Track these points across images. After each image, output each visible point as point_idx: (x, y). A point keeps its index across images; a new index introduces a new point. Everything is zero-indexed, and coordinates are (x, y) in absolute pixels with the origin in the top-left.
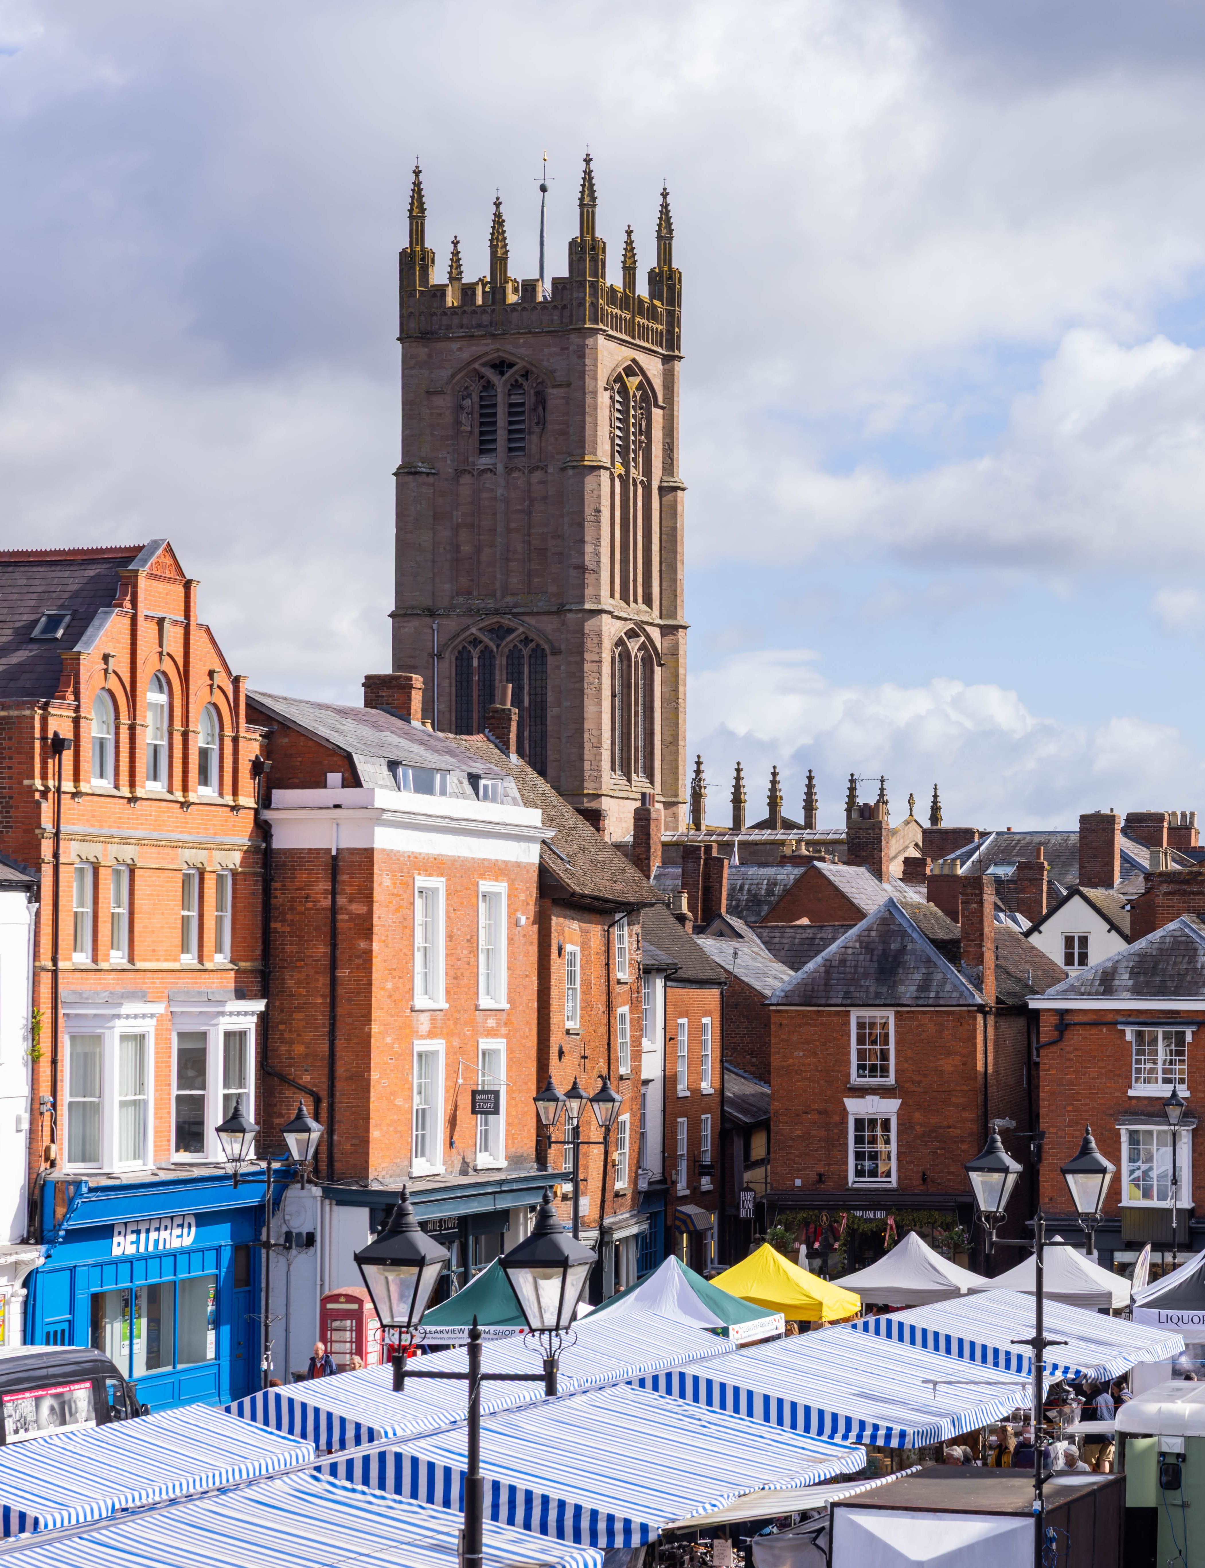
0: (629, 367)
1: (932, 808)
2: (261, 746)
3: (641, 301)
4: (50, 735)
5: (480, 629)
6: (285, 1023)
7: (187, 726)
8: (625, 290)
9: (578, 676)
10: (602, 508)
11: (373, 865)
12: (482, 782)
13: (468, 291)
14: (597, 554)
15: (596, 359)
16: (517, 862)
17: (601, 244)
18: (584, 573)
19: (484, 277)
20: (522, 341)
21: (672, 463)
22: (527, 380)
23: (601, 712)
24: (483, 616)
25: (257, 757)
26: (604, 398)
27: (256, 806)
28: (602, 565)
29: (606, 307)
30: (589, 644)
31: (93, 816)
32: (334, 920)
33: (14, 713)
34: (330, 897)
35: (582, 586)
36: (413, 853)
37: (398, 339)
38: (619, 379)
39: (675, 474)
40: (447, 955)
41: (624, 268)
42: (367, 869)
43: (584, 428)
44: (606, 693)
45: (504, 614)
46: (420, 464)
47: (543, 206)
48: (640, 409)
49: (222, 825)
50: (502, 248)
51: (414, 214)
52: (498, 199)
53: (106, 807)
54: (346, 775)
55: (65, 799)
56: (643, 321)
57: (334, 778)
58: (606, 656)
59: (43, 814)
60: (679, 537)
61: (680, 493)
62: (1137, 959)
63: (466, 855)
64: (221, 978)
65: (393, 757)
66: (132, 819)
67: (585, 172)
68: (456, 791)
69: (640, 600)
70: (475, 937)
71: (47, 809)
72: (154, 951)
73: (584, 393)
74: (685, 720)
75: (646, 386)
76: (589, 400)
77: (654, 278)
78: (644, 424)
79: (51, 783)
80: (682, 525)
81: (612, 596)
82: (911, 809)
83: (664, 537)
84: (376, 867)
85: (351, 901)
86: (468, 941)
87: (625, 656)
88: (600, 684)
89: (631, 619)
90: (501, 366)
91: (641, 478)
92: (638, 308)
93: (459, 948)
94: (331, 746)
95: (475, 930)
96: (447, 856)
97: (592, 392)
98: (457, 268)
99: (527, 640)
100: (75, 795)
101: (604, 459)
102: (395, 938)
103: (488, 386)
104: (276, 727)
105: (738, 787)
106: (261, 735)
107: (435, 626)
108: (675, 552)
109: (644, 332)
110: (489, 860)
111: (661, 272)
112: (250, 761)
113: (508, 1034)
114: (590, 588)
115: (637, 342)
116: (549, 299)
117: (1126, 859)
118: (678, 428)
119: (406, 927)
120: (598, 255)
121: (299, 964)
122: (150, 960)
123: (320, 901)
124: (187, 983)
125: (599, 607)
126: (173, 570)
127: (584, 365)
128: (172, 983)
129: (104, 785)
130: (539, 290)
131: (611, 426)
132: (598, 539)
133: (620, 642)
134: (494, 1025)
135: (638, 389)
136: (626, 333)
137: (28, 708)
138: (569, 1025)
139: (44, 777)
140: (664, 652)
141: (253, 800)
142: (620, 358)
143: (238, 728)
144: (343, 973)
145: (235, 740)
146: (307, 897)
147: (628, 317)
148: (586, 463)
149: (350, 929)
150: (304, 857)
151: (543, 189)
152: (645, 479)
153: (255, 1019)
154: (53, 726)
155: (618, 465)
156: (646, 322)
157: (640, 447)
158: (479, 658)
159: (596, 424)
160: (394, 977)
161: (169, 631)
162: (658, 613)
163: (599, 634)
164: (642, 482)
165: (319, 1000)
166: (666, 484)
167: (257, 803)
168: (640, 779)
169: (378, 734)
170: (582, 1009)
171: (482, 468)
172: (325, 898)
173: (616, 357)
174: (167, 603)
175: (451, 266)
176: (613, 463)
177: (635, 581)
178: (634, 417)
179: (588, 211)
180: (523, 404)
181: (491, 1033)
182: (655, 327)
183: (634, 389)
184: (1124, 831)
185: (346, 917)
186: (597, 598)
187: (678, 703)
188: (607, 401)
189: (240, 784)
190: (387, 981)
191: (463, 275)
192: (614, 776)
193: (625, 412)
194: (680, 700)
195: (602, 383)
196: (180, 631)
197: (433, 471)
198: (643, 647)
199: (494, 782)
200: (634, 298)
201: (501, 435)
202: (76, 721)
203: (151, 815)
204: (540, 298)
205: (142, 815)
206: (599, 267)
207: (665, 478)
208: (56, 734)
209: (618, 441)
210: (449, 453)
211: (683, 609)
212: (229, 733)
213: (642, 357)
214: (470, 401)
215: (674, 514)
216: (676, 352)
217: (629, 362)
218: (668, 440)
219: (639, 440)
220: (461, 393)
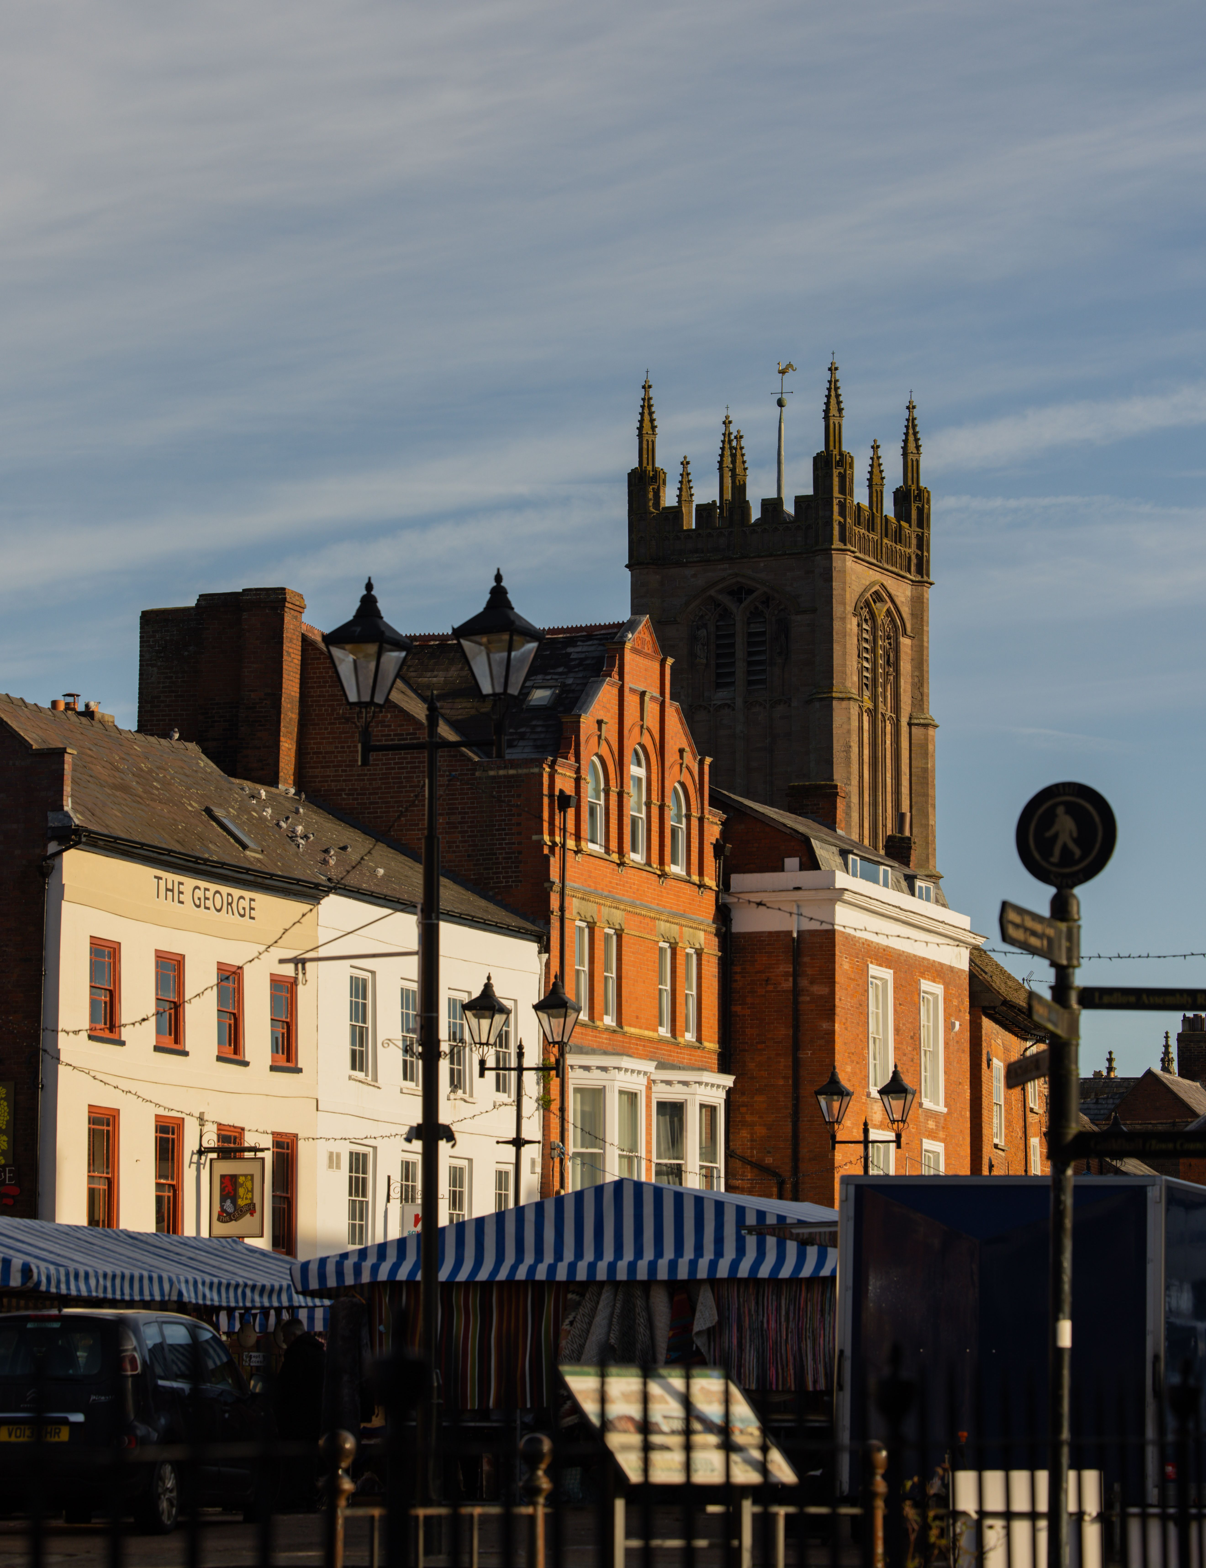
0: (876, 592)
2: (721, 830)
3: (887, 521)
4: (557, 793)
6: (747, 1106)
7: (663, 800)
8: (872, 509)
10: (852, 744)
11: (834, 946)
12: (918, 883)
13: (704, 512)
15: (844, 583)
16: (950, 966)
17: (849, 459)
20: (762, 565)
21: (922, 700)
22: (768, 607)
25: (717, 840)
26: (853, 624)
27: (718, 889)
29: (854, 527)
31: (590, 877)
32: (796, 1003)
33: (525, 771)
34: (791, 979)
36: (866, 940)
37: (627, 566)
38: (867, 604)
39: (925, 710)
40: (895, 1048)
41: (871, 484)
42: (829, 950)
43: (832, 657)
47: (780, 422)
48: (889, 639)
49: (690, 904)
50: (740, 464)
51: (644, 432)
52: (727, 417)
53: (600, 870)
54: (804, 860)
55: (570, 855)
56: (891, 543)
57: (792, 863)
59: (551, 868)
60: (930, 779)
61: (931, 731)
63: (909, 951)
64: (690, 1055)
65: (843, 846)
66: (620, 885)
67: (830, 382)
68: (896, 885)
70: (917, 1035)
71: (554, 864)
72: (637, 1017)
73: (832, 619)
75: (893, 615)
76: (838, 626)
77: (902, 497)
78: (892, 655)
79: (557, 839)
80: (934, 766)
84: (837, 948)
85: (812, 983)
86: (912, 1038)
90: (739, 592)
91: (889, 714)
92: (886, 528)
93: (904, 1043)
94: (788, 831)
95: (918, 1028)
96: (894, 949)
97: (841, 618)
98: (687, 490)
100: (578, 852)
101: (853, 691)
102: (853, 1023)
103: (726, 614)
106: (721, 820)
109: (892, 557)
110: (928, 960)
111: (909, 491)
112: (711, 843)
113: (946, 1139)
115: (885, 565)
116: (794, 516)
118: (928, 660)
119: (861, 1013)
120: (845, 470)
121: (759, 1046)
122: (635, 1027)
123: (780, 984)
124: (664, 1054)
126: (650, 646)
127: (831, 589)
128: (651, 1052)
129: (596, 848)
130: (781, 509)
131: (859, 656)
132: (848, 779)
134: (934, 1127)
135: (886, 616)
136: (874, 556)
137: (536, 766)
138: (996, 1141)
139: (552, 833)
141: (715, 881)
142: (868, 583)
143: (702, 809)
144: (806, 1054)
145: (701, 820)
146: (767, 980)
147: (876, 538)
148: (834, 693)
149: (812, 1010)
150: (765, 941)
151: (780, 404)
152: (894, 715)
153: (723, 1095)
154: (559, 784)
155: (866, 698)
156: (894, 544)
157: (889, 680)
159: (844, 652)
160: (852, 1062)
161: (649, 706)
164: (891, 717)
165: (781, 1082)
166: (915, 721)
167: (718, 886)
170: (1006, 1128)
171: (719, 703)
172: (787, 980)
173: (864, 582)
174: (647, 678)
175: (681, 488)
176: (862, 697)
178: (882, 647)
179: (833, 424)
180: (763, 633)
181: (932, 1136)
182: (903, 550)
183: (882, 617)
185: (808, 999)
188: (855, 629)
189: (705, 864)
190: (847, 1064)
191: (694, 497)
193: (873, 642)
195: (849, 609)
196: (657, 708)
200: (880, 518)
201: (740, 668)
202: (578, 781)
203: (634, 884)
204: (783, 517)
205: (627, 882)
206: (846, 485)
207: (915, 715)
208: (561, 791)
209: (866, 673)
210: (682, 687)
211: (935, 858)
212: (695, 814)
213: (889, 582)
214: (705, 631)
215: (925, 754)
216: (925, 578)
217: (876, 588)
218: (916, 673)
219: (887, 672)
220: (695, 623)
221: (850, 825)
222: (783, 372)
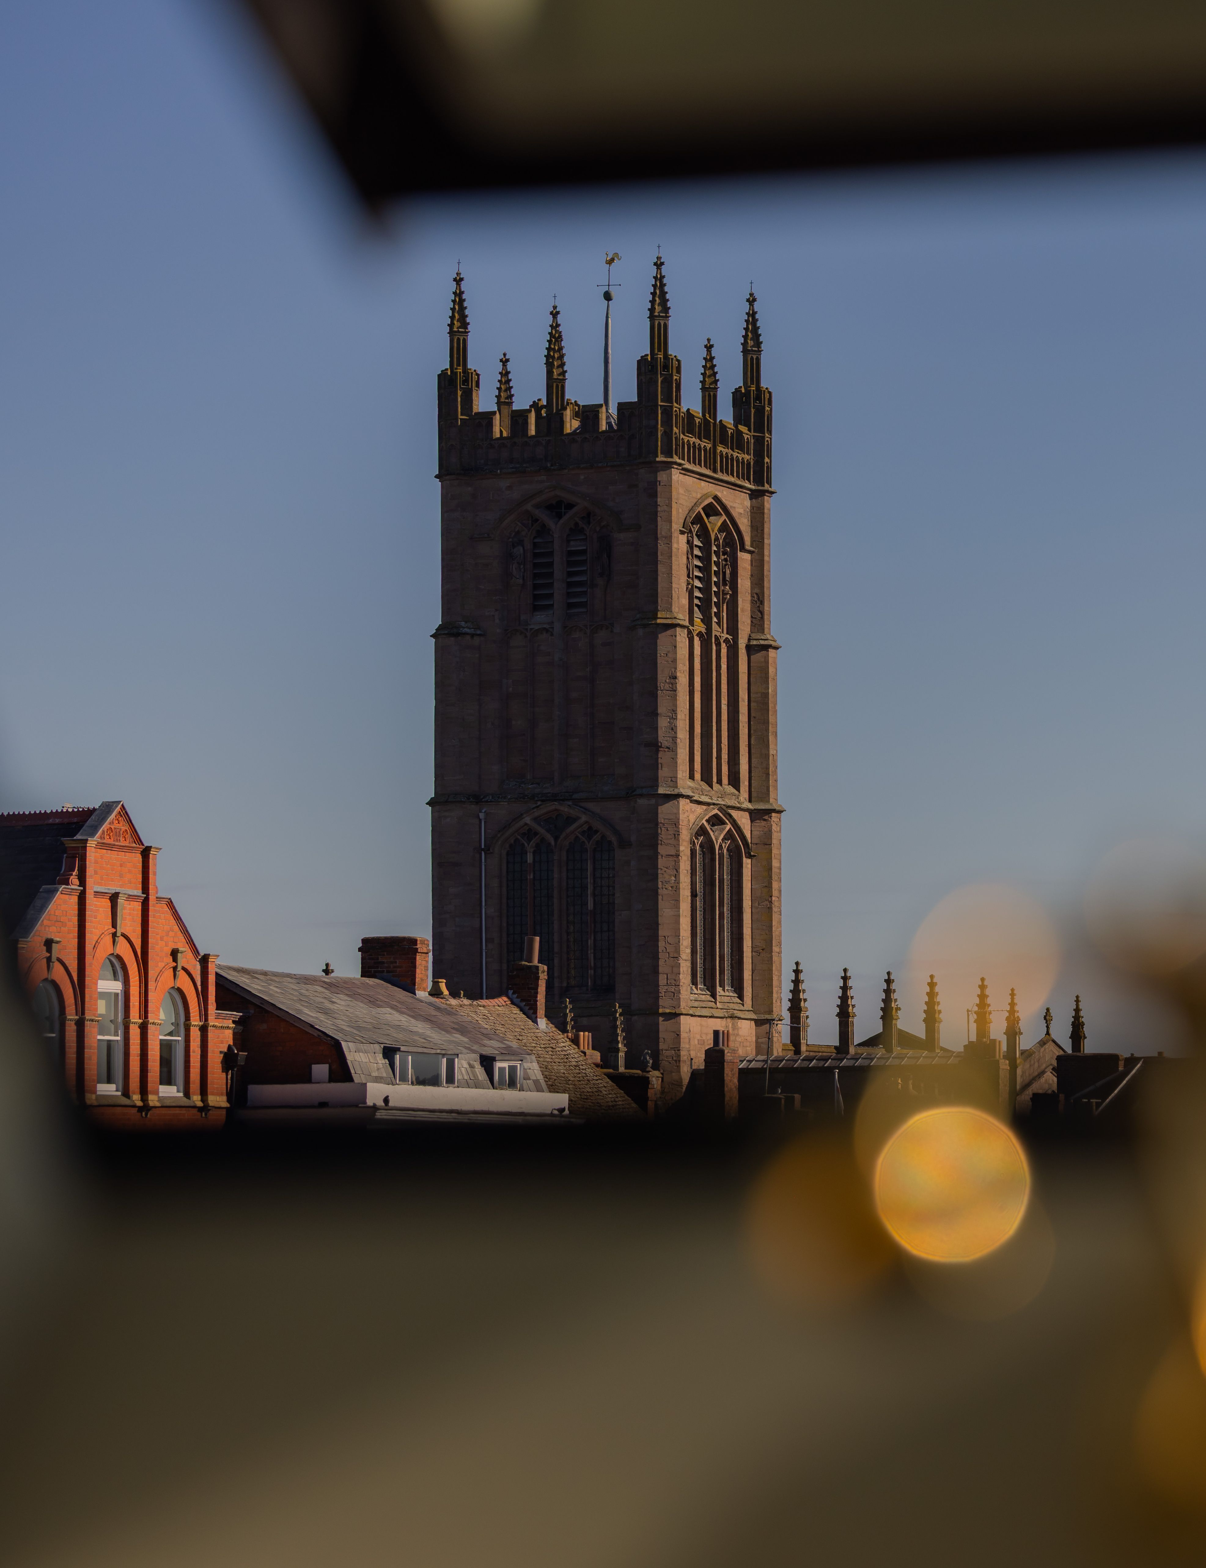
0: (710, 505)
1: (1073, 1024)
2: (234, 1034)
3: (723, 427)
5: (535, 819)
7: (146, 1017)
8: (704, 415)
9: (651, 874)
10: (678, 674)
12: (498, 1065)
13: (518, 419)
14: (674, 729)
15: (670, 499)
17: (675, 363)
18: (657, 751)
19: (539, 400)
20: (582, 477)
21: (762, 618)
22: (589, 523)
23: (679, 916)
24: (539, 803)
25: (229, 1047)
26: (680, 543)
27: (228, 1105)
28: (678, 740)
29: (682, 436)
30: (664, 835)
35: (655, 766)
37: (436, 477)
38: (698, 519)
39: (766, 630)
41: (703, 389)
43: (656, 579)
44: (685, 893)
45: (563, 800)
46: (463, 624)
47: (607, 317)
48: (724, 554)
50: (558, 367)
51: (455, 329)
52: (555, 307)
54: (334, 1068)
56: (726, 450)
57: (321, 1070)
58: (685, 849)
60: (771, 705)
61: (772, 653)
65: (389, 1043)
67: (655, 278)
68: (466, 1078)
69: (725, 780)
73: (656, 539)
74: (780, 922)
75: (730, 527)
76: (661, 546)
77: (740, 399)
78: (728, 572)
81: (692, 777)
82: (1048, 1027)
83: (752, 704)
87: (708, 847)
88: (677, 881)
89: (714, 804)
90: (557, 508)
91: (725, 636)
92: (721, 435)
94: (316, 1034)
97: (666, 537)
98: (506, 390)
99: (590, 831)
101: (680, 616)
103: (544, 530)
104: (252, 1011)
105: (844, 999)
106: (234, 1022)
107: (482, 816)
108: (766, 722)
109: (728, 465)
111: (748, 392)
112: (221, 1052)
114: (665, 769)
115: (719, 475)
116: (615, 427)
118: (769, 576)
120: (672, 375)
125: (676, 792)
126: (128, 836)
127: (656, 505)
130: (603, 416)
131: (688, 576)
132: (674, 711)
133: (702, 831)
135: (721, 530)
136: (706, 466)
140: (755, 841)
141: (225, 1098)
142: (699, 496)
143: (206, 1015)
145: (204, 1029)
147: (709, 446)
148: (659, 621)
151: (608, 297)
152: (730, 637)
155: (697, 621)
156: (730, 452)
157: (724, 599)
158: (534, 853)
159: (670, 574)
161: (124, 908)
162: (746, 796)
163: (676, 824)
164: (726, 641)
166: (755, 643)
167: (230, 1102)
168: (727, 994)
169: (375, 1011)
171: (537, 627)
173: (694, 495)
174: (121, 876)
175: (499, 389)
176: (691, 621)
177: (719, 758)
178: (717, 564)
179: (659, 324)
180: (584, 552)
182: (740, 456)
183: (716, 531)
186: (674, 781)
187: (771, 902)
188: (684, 546)
189: (209, 1080)
191: (514, 399)
192: (696, 991)
193: (706, 559)
194: (773, 898)
195: (677, 525)
196: (137, 906)
197: (479, 632)
198: (729, 836)
199: (512, 1063)
200: (715, 424)
201: (559, 589)
204: (603, 426)
206: (672, 390)
207: (754, 636)
209: (697, 594)
210: (496, 610)
211: (777, 790)
212: (196, 1021)
213: (725, 493)
214: (521, 549)
215: (765, 677)
216: (767, 487)
217: (710, 500)
218: (757, 591)
219: (723, 591)
220: (511, 540)
221: (677, 763)
222: (610, 262)
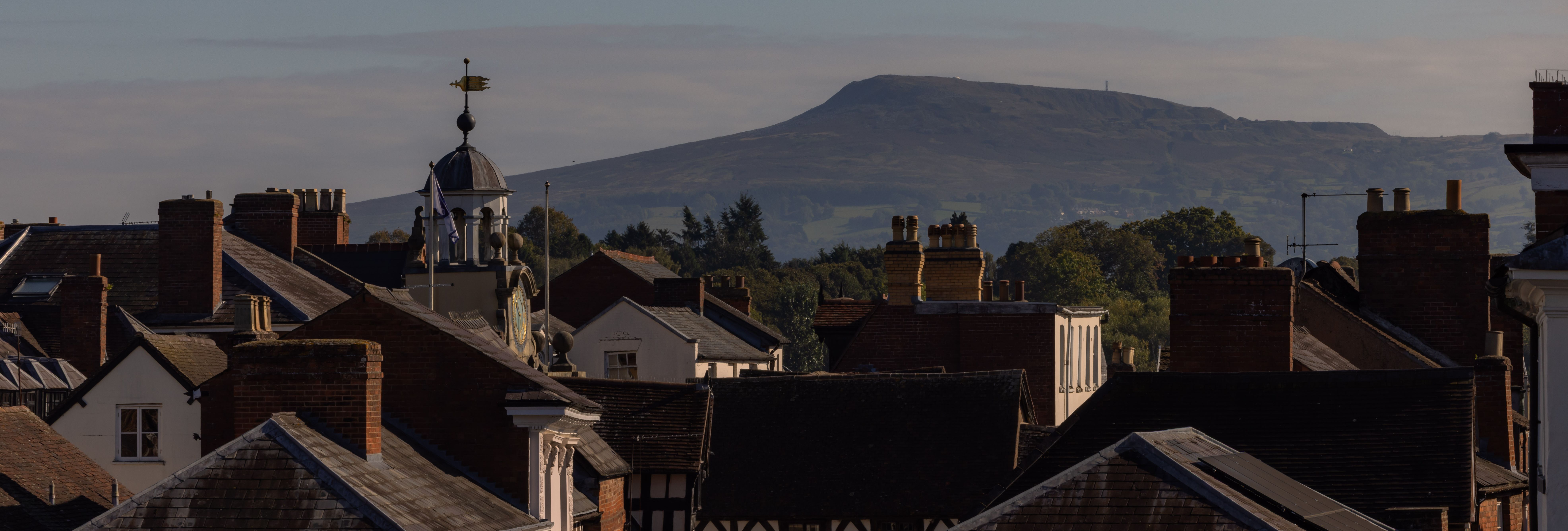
62: (201, 484)
117: (232, 271)
184: (230, 224)
